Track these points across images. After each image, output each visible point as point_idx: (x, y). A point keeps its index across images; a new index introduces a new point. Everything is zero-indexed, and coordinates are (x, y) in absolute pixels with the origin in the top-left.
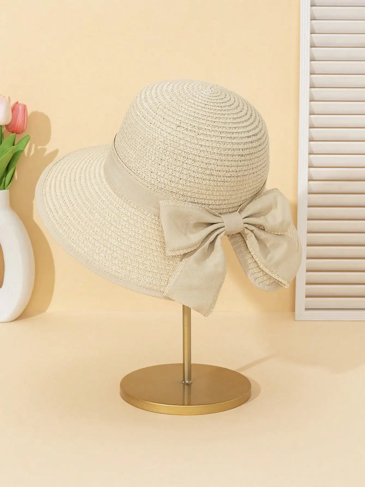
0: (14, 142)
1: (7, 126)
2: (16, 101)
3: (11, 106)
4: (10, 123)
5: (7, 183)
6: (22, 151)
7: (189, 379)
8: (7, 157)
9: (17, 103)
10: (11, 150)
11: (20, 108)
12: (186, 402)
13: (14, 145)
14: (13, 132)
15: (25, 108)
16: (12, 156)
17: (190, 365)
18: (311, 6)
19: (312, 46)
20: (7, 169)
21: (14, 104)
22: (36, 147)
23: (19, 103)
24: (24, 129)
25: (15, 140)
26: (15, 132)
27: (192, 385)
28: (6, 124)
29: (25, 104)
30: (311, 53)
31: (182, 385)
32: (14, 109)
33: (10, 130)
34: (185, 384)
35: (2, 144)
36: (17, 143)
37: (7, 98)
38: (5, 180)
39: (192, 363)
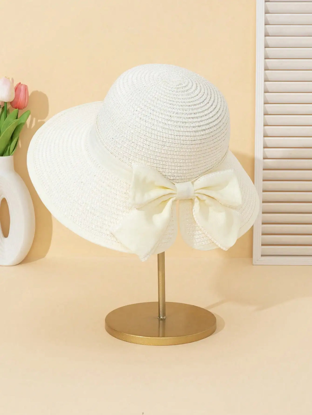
0: (17, 115)
1: (11, 103)
2: (19, 82)
3: (14, 87)
4: (13, 101)
5: (11, 150)
6: (24, 124)
7: (164, 315)
8: (11, 128)
9: (20, 83)
10: (15, 123)
11: (22, 88)
12: (161, 335)
13: (17, 118)
14: (16, 108)
15: (26, 88)
16: (15, 128)
17: (164, 303)
18: (265, 2)
19: (266, 35)
20: (12, 138)
21: (17, 85)
22: (36, 121)
23: (21, 83)
24: (26, 105)
25: (18, 114)
26: (18, 108)
27: (166, 320)
28: (10, 101)
29: (26, 85)
30: (265, 41)
31: (157, 320)
32: (17, 89)
33: (13, 106)
34: (160, 320)
35: (7, 117)
36: (20, 116)
37: (11, 80)
38: (10, 148)
39: (166, 301)
